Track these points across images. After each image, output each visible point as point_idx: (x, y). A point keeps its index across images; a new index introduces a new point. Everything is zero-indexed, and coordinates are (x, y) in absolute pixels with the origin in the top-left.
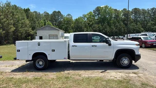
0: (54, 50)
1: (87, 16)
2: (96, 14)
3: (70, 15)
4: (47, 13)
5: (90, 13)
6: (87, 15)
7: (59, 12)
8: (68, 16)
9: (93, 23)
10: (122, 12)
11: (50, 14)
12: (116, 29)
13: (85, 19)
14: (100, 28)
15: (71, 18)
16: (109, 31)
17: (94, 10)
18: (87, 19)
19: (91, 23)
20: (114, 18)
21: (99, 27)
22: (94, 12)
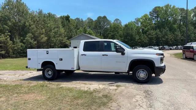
0: (62, 59)
1: (141, 20)
2: (153, 17)
3: (119, 20)
4: (91, 19)
5: (145, 16)
6: (142, 18)
7: (105, 17)
8: (116, 22)
9: (148, 28)
10: (193, 12)
11: (94, 20)
12: (183, 35)
13: (138, 24)
14: (157, 36)
15: (120, 23)
16: (171, 39)
17: (150, 12)
18: (141, 24)
19: (146, 29)
20: (180, 20)
21: (156, 34)
22: (151, 15)
